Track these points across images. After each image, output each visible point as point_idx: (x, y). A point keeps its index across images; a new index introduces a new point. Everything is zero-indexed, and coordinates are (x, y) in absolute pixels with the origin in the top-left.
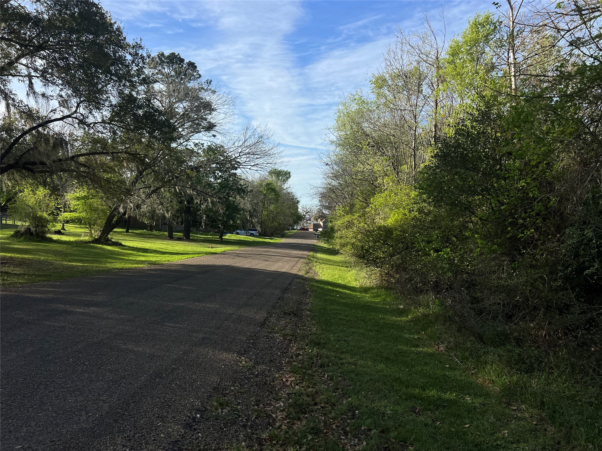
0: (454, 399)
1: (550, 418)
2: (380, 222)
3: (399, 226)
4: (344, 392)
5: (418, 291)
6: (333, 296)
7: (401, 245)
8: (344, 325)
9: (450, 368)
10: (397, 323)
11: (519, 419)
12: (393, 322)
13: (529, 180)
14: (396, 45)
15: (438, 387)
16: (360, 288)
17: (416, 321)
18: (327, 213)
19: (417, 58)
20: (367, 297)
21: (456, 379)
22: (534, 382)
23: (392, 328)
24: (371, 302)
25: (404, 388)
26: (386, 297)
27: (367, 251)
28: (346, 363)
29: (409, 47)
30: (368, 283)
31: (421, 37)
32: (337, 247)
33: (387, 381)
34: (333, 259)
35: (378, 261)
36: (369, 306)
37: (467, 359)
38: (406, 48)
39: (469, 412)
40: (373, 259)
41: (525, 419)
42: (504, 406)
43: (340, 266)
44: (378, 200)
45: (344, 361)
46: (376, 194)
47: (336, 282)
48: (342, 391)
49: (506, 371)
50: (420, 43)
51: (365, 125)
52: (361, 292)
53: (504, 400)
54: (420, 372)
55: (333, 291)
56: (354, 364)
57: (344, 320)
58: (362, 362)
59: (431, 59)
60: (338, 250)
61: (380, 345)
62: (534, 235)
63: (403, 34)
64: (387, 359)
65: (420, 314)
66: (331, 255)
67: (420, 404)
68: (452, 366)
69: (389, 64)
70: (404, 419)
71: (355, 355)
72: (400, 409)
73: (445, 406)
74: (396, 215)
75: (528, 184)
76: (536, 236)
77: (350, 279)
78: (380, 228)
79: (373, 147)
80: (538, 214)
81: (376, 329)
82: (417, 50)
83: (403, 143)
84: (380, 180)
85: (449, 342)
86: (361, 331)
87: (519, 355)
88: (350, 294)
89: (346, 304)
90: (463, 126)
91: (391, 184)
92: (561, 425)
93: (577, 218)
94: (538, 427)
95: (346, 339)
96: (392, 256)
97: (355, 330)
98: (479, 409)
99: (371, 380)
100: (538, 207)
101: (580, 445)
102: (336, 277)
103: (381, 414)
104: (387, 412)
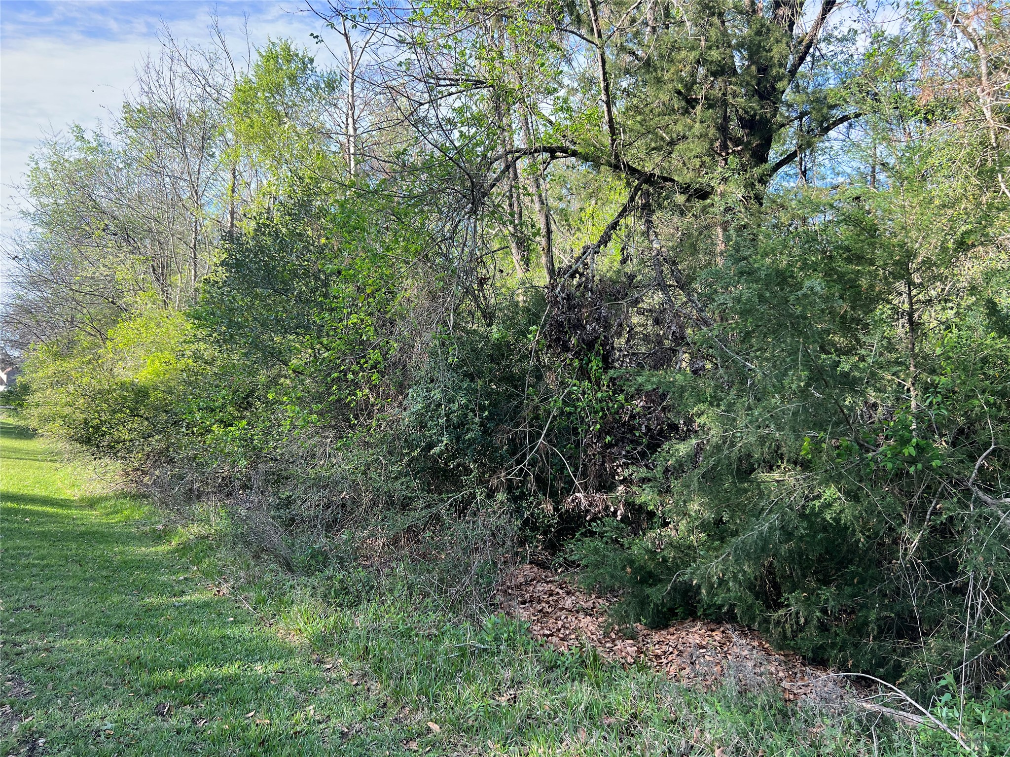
0: (236, 674)
1: (375, 671)
2: (125, 374)
3: (162, 383)
4: (15, 708)
5: (192, 496)
6: (16, 521)
7: (164, 417)
8: (33, 576)
9: (236, 622)
10: (147, 558)
11: (332, 682)
12: (138, 558)
13: (362, 315)
14: (161, 58)
15: (210, 659)
16: (81, 500)
17: (184, 548)
18: (16, 354)
19: (199, 91)
20: (94, 517)
21: (244, 639)
22: (359, 621)
23: (138, 568)
24: (100, 525)
25: (144, 675)
26: (132, 512)
27: (97, 429)
28: (27, 651)
29: (186, 69)
30: (98, 489)
31: (208, 57)
32: (33, 424)
33: (113, 668)
34: (25, 447)
35: (120, 446)
36: (94, 533)
37: (265, 601)
38: (181, 69)
39: (257, 690)
40: (109, 445)
41: (341, 680)
42: (313, 666)
43: (38, 460)
44: (122, 333)
45: (24, 647)
46: (118, 323)
47: (26, 492)
48: (12, 708)
49: (320, 610)
50: (206, 67)
51: (101, 191)
52: (81, 508)
53: (314, 657)
54: (180, 640)
55: (16, 512)
56: (46, 649)
57: (34, 566)
58: (66, 642)
59: (225, 99)
60: (34, 430)
61: (108, 603)
62: (368, 398)
63: (175, 42)
64: (119, 626)
65: (192, 537)
66: (21, 439)
67: (173, 696)
68: (239, 618)
69: (147, 89)
70: (138, 733)
71: (50, 631)
72: (131, 714)
73: (217, 690)
74: (156, 362)
75: (362, 320)
76: (372, 400)
77: (60, 484)
78: (123, 386)
79: (116, 235)
80: (374, 367)
81: (105, 573)
82: (201, 78)
83: (173, 235)
84: (128, 298)
85: (237, 579)
86: (71, 583)
87: (342, 581)
88: (57, 514)
89: (43, 535)
90: (268, 219)
91: (150, 305)
92: (389, 677)
93: (423, 373)
94: (360, 687)
95: (35, 603)
96: (147, 437)
97: (57, 583)
98: (274, 680)
99: (79, 673)
100: (375, 356)
101: (411, 701)
102: (30, 482)
103: (93, 734)
104: (106, 727)
